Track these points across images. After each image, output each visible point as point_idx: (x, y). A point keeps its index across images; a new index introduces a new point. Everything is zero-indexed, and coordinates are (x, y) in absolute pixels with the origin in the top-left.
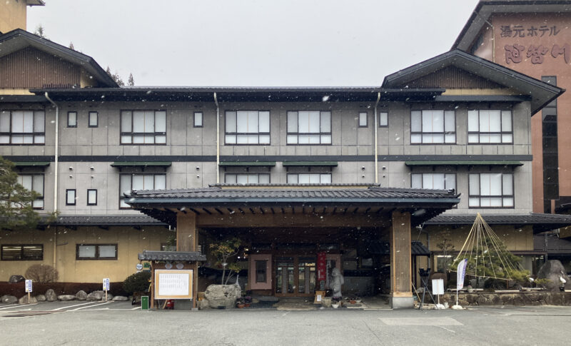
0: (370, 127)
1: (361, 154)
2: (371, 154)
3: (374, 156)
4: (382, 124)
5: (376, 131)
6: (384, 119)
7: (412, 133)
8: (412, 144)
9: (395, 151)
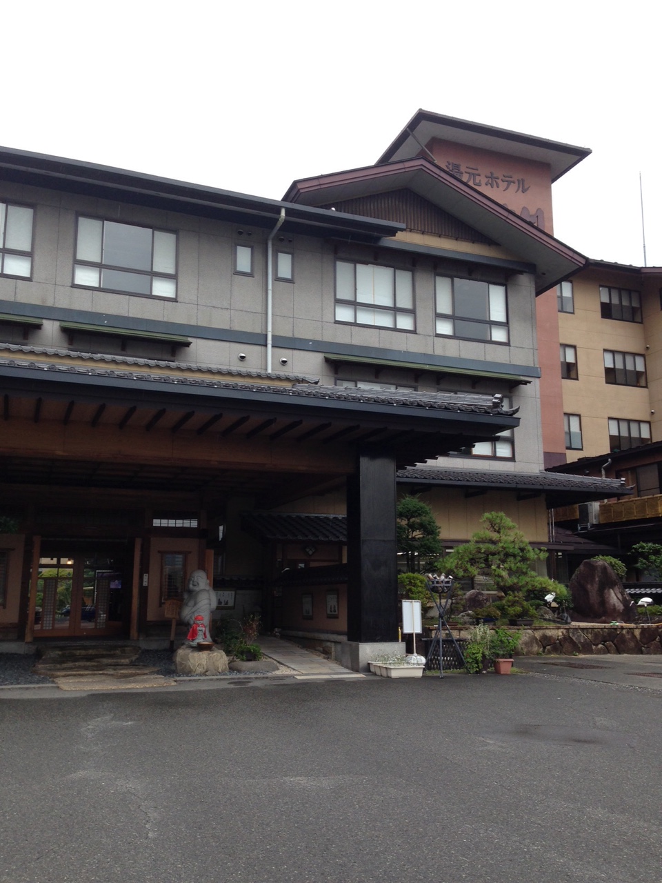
0: (258, 276)
1: (237, 327)
2: (258, 330)
3: (266, 336)
4: (281, 275)
5: (270, 287)
6: (285, 265)
7: (339, 302)
8: (337, 322)
9: (306, 332)
